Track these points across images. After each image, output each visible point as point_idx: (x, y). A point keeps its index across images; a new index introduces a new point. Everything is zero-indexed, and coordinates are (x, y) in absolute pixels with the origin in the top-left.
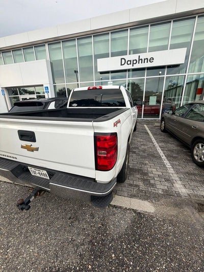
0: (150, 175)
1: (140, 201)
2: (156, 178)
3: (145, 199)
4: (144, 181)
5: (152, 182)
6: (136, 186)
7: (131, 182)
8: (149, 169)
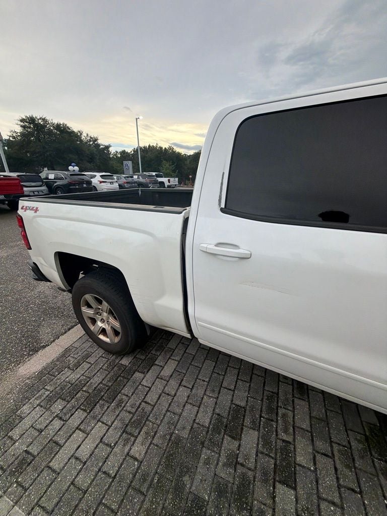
0: (79, 415)
1: (49, 361)
2: (57, 424)
3: (45, 368)
4: (76, 388)
5: (58, 406)
6: (77, 365)
7: (92, 360)
8: (98, 430)
